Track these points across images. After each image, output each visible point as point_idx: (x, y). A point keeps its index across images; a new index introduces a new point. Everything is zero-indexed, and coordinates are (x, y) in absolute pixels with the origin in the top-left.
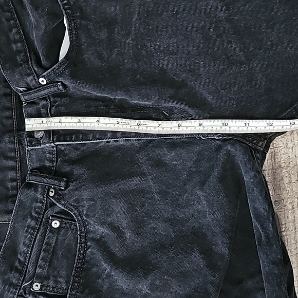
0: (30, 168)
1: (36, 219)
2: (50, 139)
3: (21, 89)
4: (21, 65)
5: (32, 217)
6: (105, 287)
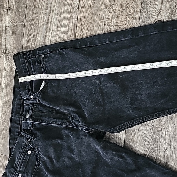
0: (23, 129)
2: (30, 120)
3: (25, 98)
5: (21, 148)
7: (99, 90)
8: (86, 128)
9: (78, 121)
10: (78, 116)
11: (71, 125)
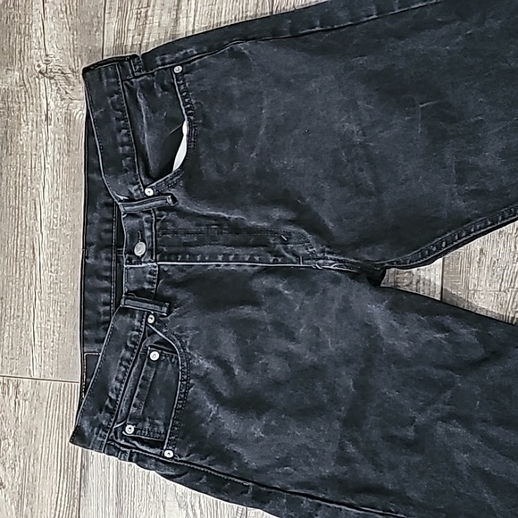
0: (125, 290)
1: (132, 350)
2: (152, 258)
4: (126, 171)
5: (127, 347)
6: (210, 433)
7: (361, 151)
8: (335, 260)
9: (306, 244)
10: (303, 231)
11: (280, 260)
